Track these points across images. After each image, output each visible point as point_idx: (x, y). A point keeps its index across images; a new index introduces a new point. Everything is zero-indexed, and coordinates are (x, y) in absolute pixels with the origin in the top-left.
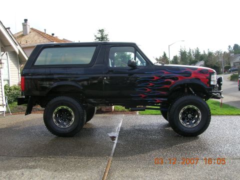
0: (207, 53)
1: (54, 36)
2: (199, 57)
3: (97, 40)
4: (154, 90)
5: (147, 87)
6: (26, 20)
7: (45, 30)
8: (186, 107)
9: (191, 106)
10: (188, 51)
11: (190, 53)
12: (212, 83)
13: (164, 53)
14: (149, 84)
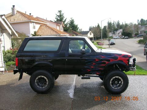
0: (124, 24)
1: (31, 15)
2: (119, 26)
3: (58, 17)
4: (96, 67)
5: (91, 65)
6: (14, 6)
7: (26, 12)
8: (114, 78)
9: (117, 77)
10: (112, 22)
11: (114, 24)
12: (130, 63)
13: (98, 24)
14: (93, 64)
